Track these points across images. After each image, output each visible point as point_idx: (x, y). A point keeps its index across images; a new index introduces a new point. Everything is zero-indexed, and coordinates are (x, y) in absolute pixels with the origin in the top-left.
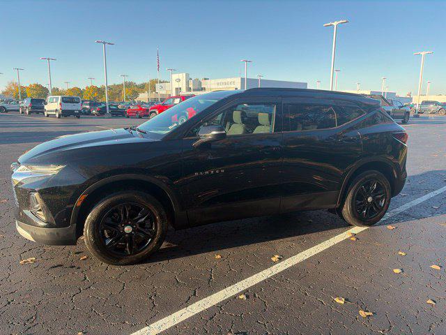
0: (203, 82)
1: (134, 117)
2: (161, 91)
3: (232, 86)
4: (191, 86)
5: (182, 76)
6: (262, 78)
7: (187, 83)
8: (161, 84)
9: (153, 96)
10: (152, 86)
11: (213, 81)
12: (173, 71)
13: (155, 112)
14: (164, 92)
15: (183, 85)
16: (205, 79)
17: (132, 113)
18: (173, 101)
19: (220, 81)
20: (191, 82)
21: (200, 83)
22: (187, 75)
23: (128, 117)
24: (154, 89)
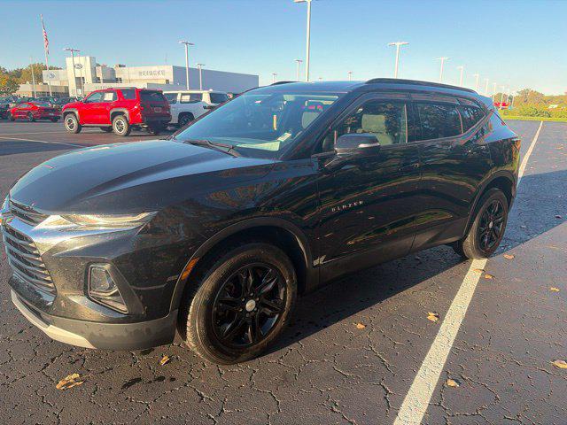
0: (118, 70)
1: (23, 120)
2: (52, 82)
3: (161, 76)
4: (99, 75)
5: (85, 61)
6: (203, 68)
7: (94, 70)
8: (52, 72)
9: (39, 88)
10: (37, 74)
11: (132, 70)
12: (74, 52)
13: (73, 113)
14: (56, 83)
15: (87, 73)
16: (120, 66)
17: (20, 113)
18: (103, 97)
19: (143, 69)
20: (99, 69)
21: (113, 71)
22: (92, 59)
23: (13, 120)
24: (39, 78)
